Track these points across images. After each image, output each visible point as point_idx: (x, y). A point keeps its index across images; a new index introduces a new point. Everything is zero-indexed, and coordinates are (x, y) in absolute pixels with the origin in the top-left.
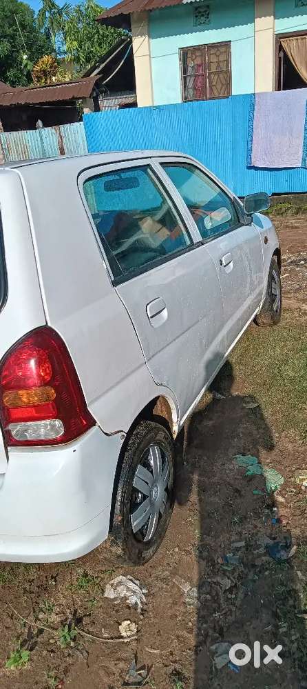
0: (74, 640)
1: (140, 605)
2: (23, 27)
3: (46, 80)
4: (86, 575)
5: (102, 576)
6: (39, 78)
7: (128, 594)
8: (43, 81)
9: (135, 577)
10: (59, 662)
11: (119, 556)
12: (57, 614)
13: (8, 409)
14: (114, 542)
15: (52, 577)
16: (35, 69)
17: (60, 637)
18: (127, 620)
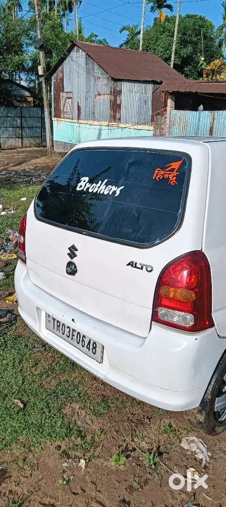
0: (155, 464)
1: (204, 462)
2: (205, 37)
3: (213, 77)
4: (170, 426)
5: (182, 431)
6: (208, 75)
7: (198, 451)
8: (211, 77)
9: (205, 442)
10: (142, 474)
11: (200, 423)
12: (146, 443)
13: (162, 297)
14: (200, 412)
15: (148, 418)
16: (207, 68)
17: (146, 459)
18: (194, 468)
